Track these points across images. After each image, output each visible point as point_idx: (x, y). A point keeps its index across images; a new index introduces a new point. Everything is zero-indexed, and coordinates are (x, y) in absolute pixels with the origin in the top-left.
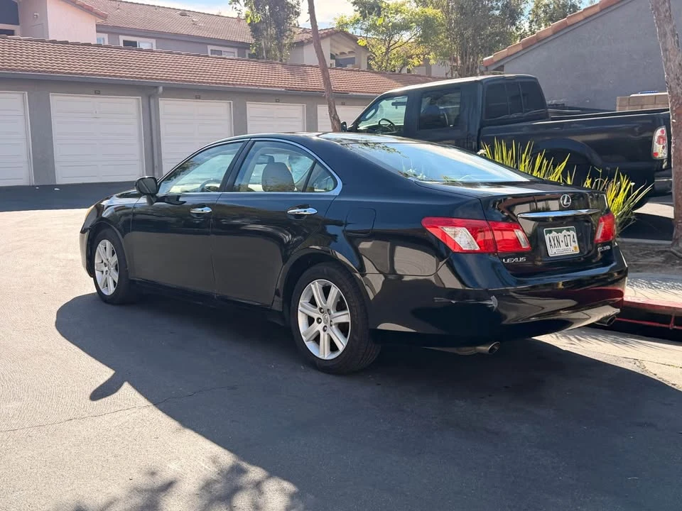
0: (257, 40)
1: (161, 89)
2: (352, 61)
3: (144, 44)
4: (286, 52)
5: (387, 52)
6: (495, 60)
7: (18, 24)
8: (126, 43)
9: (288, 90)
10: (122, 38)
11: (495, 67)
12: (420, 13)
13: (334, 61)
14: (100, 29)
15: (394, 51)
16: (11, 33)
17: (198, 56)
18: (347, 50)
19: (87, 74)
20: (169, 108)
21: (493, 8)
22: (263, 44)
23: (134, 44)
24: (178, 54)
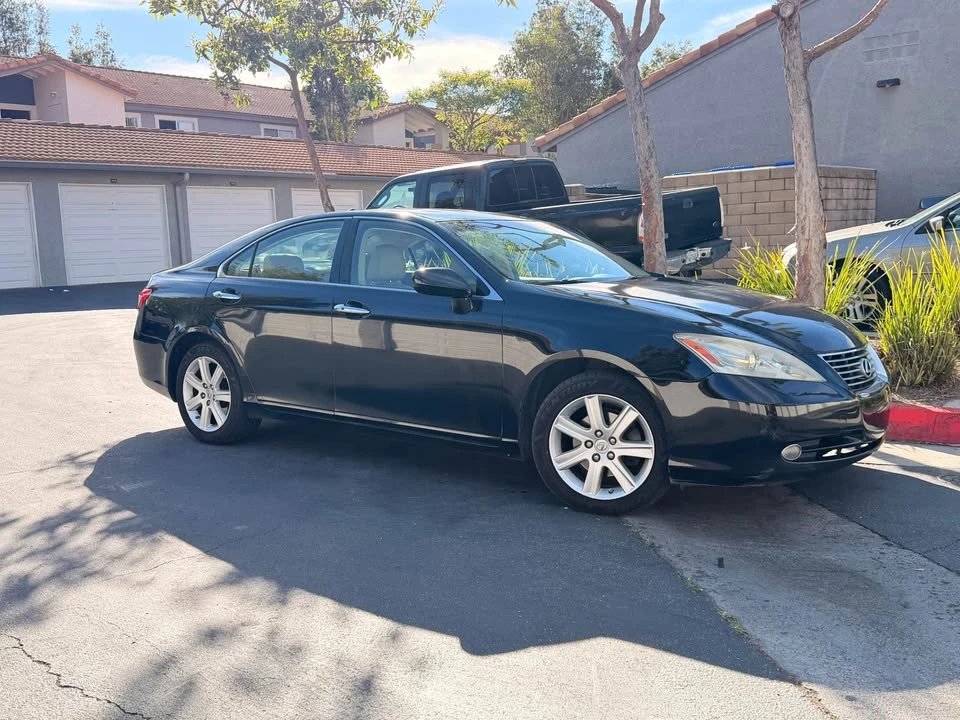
0: (319, 117)
1: (187, 176)
2: (432, 139)
3: (185, 124)
4: (352, 131)
5: (471, 128)
6: (547, 140)
7: (34, 104)
8: (164, 124)
9: (340, 174)
10: (158, 118)
11: (548, 147)
12: (507, 84)
13: (412, 140)
14: (129, 108)
15: (480, 128)
16: (26, 115)
17: (238, 137)
18: (426, 127)
19: (100, 161)
20: (197, 197)
21: (593, 78)
22: (325, 121)
23: (171, 125)
24: (215, 135)
